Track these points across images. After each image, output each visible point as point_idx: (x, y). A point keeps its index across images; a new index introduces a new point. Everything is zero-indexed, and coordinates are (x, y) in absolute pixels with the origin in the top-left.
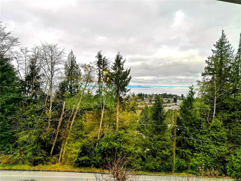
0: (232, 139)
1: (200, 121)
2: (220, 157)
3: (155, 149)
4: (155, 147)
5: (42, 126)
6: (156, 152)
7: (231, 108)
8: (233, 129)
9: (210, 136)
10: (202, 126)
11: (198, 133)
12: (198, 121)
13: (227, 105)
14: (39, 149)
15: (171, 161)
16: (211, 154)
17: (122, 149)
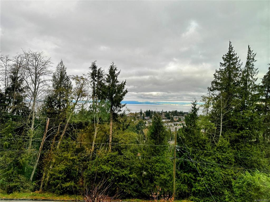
0: (240, 161)
1: (205, 141)
2: (227, 181)
3: (152, 172)
4: (152, 170)
5: (20, 147)
6: (153, 176)
7: (239, 126)
8: (242, 150)
9: (215, 158)
10: (207, 147)
11: (202, 154)
12: (202, 140)
13: (235, 124)
14: (15, 174)
15: (171, 186)
16: (215, 178)
17: (113, 173)
